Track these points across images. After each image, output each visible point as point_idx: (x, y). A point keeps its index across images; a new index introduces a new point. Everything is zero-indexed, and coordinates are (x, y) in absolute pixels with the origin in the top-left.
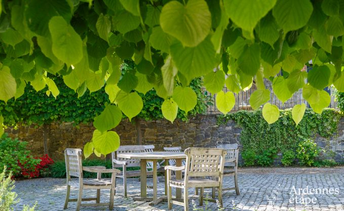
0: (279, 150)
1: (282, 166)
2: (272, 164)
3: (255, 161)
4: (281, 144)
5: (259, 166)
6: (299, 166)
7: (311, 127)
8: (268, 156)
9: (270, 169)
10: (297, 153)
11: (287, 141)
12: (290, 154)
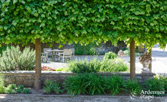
0: (84, 51)
1: (85, 55)
2: (82, 54)
3: (78, 54)
4: (85, 49)
5: (79, 55)
6: (90, 55)
7: (94, 44)
8: (82, 52)
9: (82, 56)
10: (89, 51)
11: (87, 48)
12: (88, 52)
